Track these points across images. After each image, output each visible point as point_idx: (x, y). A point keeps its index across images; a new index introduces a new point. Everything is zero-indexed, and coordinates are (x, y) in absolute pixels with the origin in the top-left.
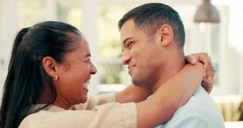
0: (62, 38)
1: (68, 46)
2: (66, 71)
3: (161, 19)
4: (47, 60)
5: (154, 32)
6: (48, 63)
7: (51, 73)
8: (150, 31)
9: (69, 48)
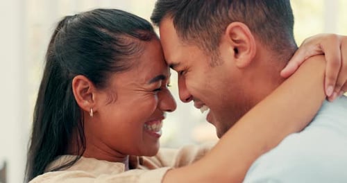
0: (110, 45)
1: (119, 60)
2: (109, 103)
3: (223, 10)
4: (78, 81)
5: (217, 42)
6: (80, 86)
7: (84, 104)
8: (209, 43)
9: (120, 64)
